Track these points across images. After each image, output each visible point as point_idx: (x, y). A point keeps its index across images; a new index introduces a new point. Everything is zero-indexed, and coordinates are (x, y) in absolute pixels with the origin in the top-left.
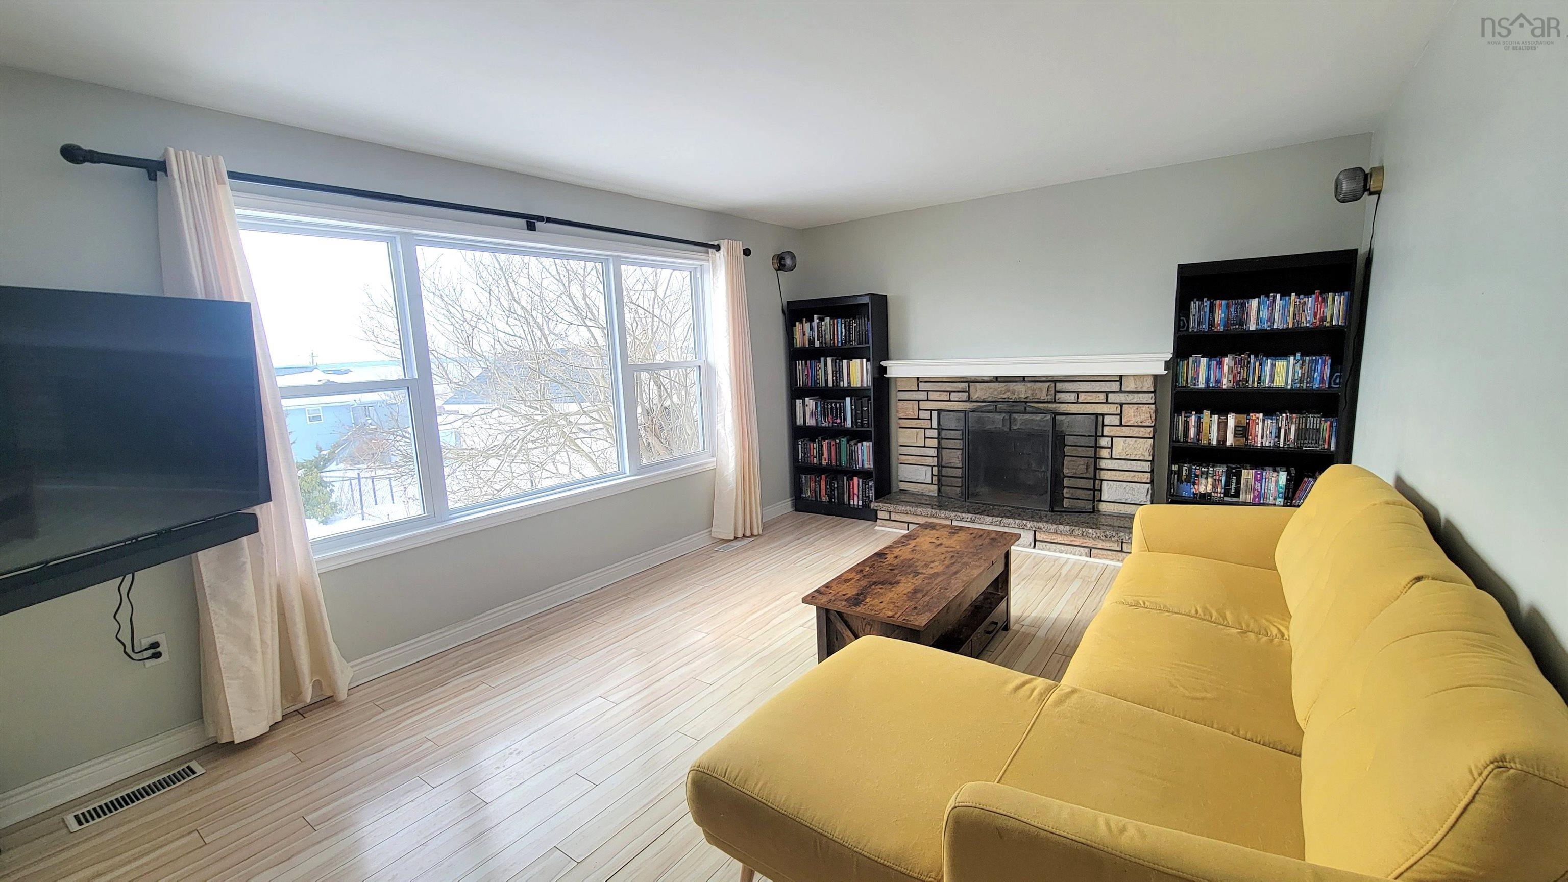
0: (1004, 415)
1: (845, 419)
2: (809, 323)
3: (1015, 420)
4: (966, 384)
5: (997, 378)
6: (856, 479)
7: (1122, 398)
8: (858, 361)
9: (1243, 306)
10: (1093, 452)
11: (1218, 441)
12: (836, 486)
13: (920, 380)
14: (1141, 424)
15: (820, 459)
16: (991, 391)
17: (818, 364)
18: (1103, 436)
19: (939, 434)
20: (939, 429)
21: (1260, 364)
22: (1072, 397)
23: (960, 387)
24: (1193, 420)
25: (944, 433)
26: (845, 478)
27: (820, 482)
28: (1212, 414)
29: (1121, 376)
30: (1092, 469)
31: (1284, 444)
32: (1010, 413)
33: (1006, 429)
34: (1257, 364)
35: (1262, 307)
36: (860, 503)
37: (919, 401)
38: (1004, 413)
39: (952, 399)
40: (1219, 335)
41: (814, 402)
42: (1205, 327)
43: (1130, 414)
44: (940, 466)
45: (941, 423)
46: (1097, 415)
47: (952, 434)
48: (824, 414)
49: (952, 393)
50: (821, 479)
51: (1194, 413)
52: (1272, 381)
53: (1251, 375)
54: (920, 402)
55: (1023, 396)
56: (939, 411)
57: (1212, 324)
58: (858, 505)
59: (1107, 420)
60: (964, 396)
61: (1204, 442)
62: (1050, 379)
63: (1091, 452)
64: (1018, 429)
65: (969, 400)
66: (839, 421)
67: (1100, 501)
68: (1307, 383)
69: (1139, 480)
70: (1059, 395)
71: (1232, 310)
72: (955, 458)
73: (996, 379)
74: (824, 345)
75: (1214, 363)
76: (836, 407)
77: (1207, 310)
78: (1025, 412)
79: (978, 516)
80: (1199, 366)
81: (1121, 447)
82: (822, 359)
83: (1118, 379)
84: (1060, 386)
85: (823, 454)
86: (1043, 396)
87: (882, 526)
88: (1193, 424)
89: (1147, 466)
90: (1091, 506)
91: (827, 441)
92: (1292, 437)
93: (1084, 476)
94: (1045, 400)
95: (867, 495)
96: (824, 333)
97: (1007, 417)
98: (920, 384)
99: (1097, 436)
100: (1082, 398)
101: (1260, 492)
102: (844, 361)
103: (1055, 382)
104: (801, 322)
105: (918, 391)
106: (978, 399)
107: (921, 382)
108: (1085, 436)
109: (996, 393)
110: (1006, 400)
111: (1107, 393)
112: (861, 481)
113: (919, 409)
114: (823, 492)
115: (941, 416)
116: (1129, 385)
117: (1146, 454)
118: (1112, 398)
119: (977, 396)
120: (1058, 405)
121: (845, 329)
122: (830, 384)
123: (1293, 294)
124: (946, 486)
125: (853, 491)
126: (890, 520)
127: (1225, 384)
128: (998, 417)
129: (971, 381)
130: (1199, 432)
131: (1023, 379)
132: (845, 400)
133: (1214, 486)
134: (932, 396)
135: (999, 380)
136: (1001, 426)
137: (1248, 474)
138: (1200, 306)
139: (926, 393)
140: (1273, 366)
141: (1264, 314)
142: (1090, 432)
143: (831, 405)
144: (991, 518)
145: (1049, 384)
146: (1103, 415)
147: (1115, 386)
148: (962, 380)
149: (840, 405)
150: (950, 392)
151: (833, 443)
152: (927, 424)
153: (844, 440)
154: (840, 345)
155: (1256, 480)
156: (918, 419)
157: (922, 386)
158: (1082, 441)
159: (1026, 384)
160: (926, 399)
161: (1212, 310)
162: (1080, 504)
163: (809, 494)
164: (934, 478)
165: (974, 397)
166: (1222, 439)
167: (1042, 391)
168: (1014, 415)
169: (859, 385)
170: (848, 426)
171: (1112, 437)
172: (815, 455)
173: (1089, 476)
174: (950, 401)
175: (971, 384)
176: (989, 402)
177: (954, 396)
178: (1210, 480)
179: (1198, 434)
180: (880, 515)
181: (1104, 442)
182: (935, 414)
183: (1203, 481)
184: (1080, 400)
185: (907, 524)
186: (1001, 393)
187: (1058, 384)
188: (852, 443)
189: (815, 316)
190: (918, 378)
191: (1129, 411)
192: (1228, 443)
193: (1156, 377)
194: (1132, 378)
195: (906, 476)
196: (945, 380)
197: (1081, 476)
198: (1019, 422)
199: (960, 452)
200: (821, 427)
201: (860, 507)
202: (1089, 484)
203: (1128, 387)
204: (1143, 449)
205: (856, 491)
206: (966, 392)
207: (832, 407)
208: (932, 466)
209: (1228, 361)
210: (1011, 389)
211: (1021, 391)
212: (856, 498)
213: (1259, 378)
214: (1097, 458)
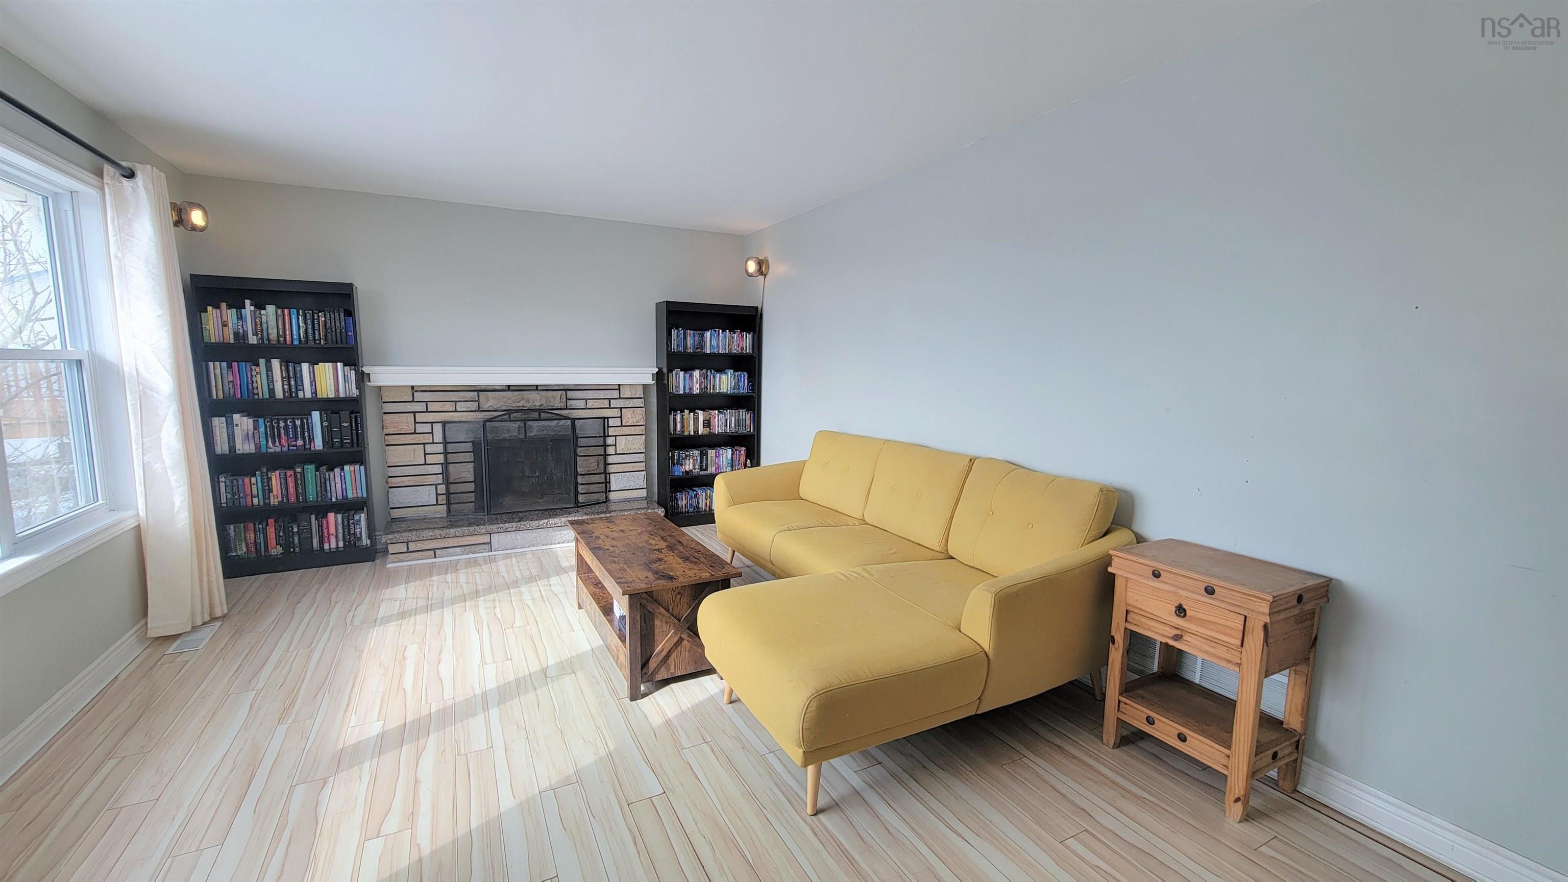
0: (518, 423)
1: (311, 440)
2: (234, 310)
3: (531, 427)
4: (476, 393)
5: (509, 386)
6: (331, 516)
7: (621, 403)
8: (329, 366)
9: (702, 335)
10: (603, 450)
11: (694, 432)
12: (295, 530)
13: (416, 389)
14: (636, 424)
15: (266, 497)
16: (504, 400)
17: (253, 367)
18: (608, 436)
19: (445, 448)
20: (445, 443)
21: (714, 377)
22: (582, 404)
23: (468, 396)
24: (678, 417)
25: (450, 448)
26: (313, 517)
27: (265, 529)
28: (690, 412)
29: (619, 385)
30: (602, 465)
31: (730, 430)
32: (525, 421)
33: (522, 436)
34: (712, 376)
35: (713, 337)
36: (341, 544)
37: (414, 413)
38: (519, 421)
39: (458, 410)
40: (690, 355)
41: (251, 421)
42: (681, 349)
43: (628, 415)
44: (447, 483)
45: (447, 436)
46: (604, 418)
47: (461, 447)
48: (273, 435)
49: (458, 403)
50: (267, 525)
51: (679, 412)
52: (720, 388)
53: (709, 384)
54: (417, 414)
55: (538, 404)
56: (444, 423)
57: (685, 347)
58: (337, 547)
59: (612, 422)
60: (474, 406)
61: (686, 433)
62: (561, 388)
63: (600, 451)
64: (535, 435)
65: (479, 410)
66: (300, 442)
67: (610, 491)
68: (737, 389)
69: (637, 470)
70: (570, 402)
71: (697, 338)
72: (465, 472)
73: (509, 388)
74: (266, 342)
75: (687, 375)
76: (295, 426)
77: (682, 336)
78: (540, 419)
79: (523, 523)
80: (679, 377)
81: (624, 444)
82: (262, 362)
83: (618, 388)
84: (571, 394)
85: (271, 491)
86: (557, 404)
87: (397, 562)
88: (679, 420)
89: (641, 457)
90: (604, 497)
91: (277, 472)
92: (733, 425)
93: (596, 472)
94: (559, 407)
95: (352, 532)
96: (265, 326)
97: (522, 425)
98: (415, 393)
99: (605, 436)
100: (591, 404)
101: (718, 465)
102: (303, 364)
103: (566, 390)
104: (217, 307)
105: (413, 401)
106: (490, 409)
107: (416, 391)
108: (596, 437)
109: (509, 402)
110: (521, 408)
111: (610, 400)
112: (339, 516)
113: (415, 423)
114: (272, 541)
115: (446, 429)
116: (626, 393)
117: (642, 447)
118: (614, 403)
119: (488, 405)
120: (570, 411)
121: (306, 323)
122: (279, 394)
123: (728, 331)
124: (455, 504)
125: (328, 531)
126: (408, 552)
127: (696, 391)
128: (513, 425)
129: (480, 390)
130: (683, 427)
131: (536, 388)
132: (311, 415)
133: (694, 465)
134: (431, 407)
135: (512, 388)
136: (517, 435)
137: (711, 453)
138: (677, 333)
139: (425, 403)
140: (720, 378)
141: (714, 343)
142: (599, 433)
143: (285, 422)
144: (537, 522)
145: (561, 392)
146: (608, 418)
147: (615, 394)
148: (470, 389)
149: (302, 422)
150: (456, 402)
151: (290, 473)
152: (428, 438)
153: (310, 468)
154: (296, 342)
155: (716, 457)
156: (415, 433)
157: (419, 396)
158: (593, 442)
159: (539, 392)
160: (425, 410)
161: (685, 338)
162: (594, 497)
163: (245, 549)
164: (440, 497)
165: (485, 406)
166: (696, 431)
167: (556, 400)
168: (529, 422)
169: (332, 395)
170: (317, 448)
171: (616, 436)
172: (255, 492)
173: (600, 472)
174: (456, 411)
175: (480, 393)
176: (502, 411)
177: (460, 406)
178: (691, 460)
179: (683, 428)
180: (392, 549)
181: (610, 441)
182: (438, 428)
183: (687, 462)
184: (588, 406)
185: (433, 552)
186: (515, 401)
187: (568, 392)
188: (323, 468)
189: (247, 302)
190: (413, 387)
191: (627, 414)
192: (700, 433)
193: (645, 386)
194: (628, 387)
195: (401, 501)
196: (448, 389)
197: (593, 472)
198: (535, 429)
199: (471, 465)
200: (267, 453)
201: (340, 549)
202: (601, 478)
203: (624, 394)
204: (638, 443)
205: (332, 530)
206: (476, 401)
207: (286, 426)
208: (436, 485)
209: (697, 373)
210: (525, 397)
211: (536, 400)
212: (333, 540)
213: (714, 386)
214: (605, 455)
